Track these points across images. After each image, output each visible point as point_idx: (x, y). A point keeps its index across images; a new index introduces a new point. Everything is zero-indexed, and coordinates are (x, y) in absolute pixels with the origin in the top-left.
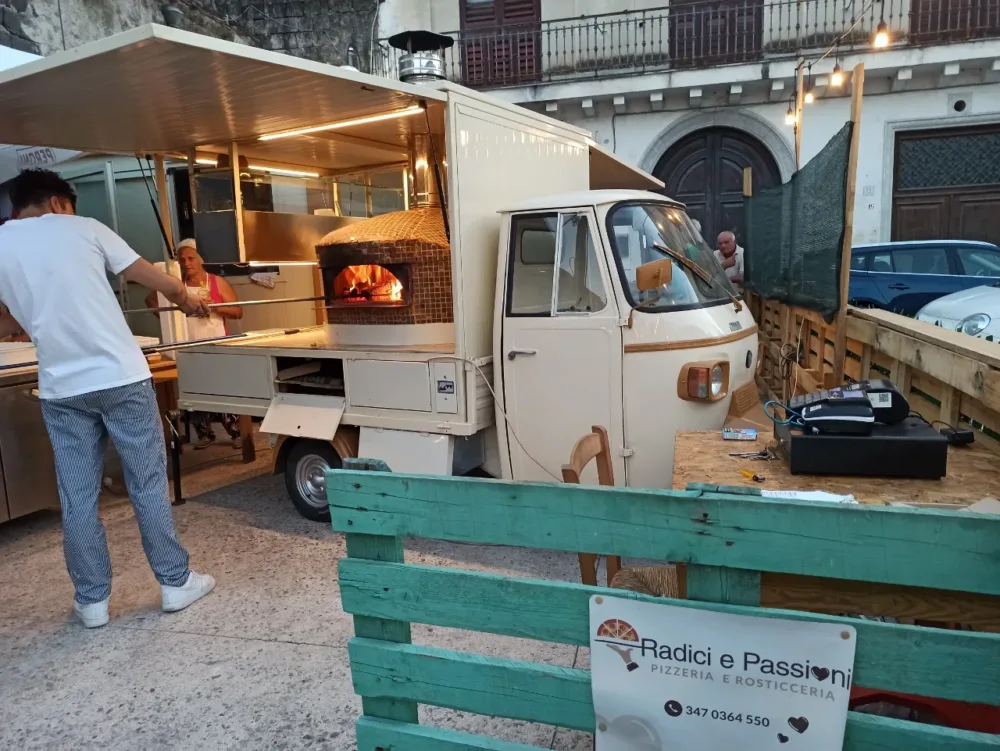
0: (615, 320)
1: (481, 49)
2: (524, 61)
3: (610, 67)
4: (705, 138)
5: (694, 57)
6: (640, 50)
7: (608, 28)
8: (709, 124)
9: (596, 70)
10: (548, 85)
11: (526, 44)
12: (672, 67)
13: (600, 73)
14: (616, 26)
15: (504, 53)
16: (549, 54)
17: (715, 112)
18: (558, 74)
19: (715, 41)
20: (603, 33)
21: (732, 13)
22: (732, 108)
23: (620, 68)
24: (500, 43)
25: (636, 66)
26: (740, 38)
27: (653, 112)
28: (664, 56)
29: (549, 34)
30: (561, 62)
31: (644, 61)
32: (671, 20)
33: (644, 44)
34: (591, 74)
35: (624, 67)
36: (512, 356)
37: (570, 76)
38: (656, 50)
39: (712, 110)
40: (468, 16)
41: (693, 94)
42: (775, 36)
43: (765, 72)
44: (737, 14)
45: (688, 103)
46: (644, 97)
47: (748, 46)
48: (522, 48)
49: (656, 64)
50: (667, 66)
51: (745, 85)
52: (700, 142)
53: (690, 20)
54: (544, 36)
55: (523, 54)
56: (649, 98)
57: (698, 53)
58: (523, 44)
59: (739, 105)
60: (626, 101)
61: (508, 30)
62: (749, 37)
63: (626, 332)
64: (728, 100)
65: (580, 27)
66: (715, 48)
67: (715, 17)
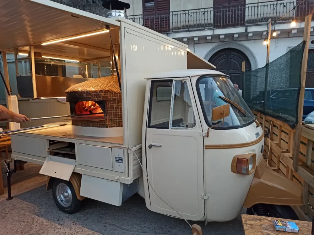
0: (200, 133)
1: (149, 21)
2: (164, 25)
3: (193, 27)
4: (225, 51)
5: (222, 24)
6: (203, 22)
7: (192, 14)
8: (227, 47)
9: (188, 28)
10: (172, 33)
11: (165, 19)
12: (214, 28)
13: (190, 29)
14: (195, 14)
15: (157, 22)
16: (172, 23)
17: (228, 43)
18: (175, 30)
19: (229, 19)
20: (191, 16)
21: (235, 10)
22: (235, 42)
23: (197, 28)
24: (156, 19)
25: (202, 27)
26: (238, 18)
27: (207, 43)
28: (211, 24)
29: (172, 16)
30: (176, 26)
31: (205, 26)
32: (214, 12)
33: (205, 20)
34: (187, 30)
35: (198, 27)
36: (150, 147)
37: (180, 30)
38: (209, 22)
39: (228, 42)
40: (145, 10)
41: (221, 37)
42: (250, 18)
43: (246, 30)
44: (236, 10)
45: (220, 40)
46: (205, 38)
47: (240, 21)
48: (163, 21)
49: (209, 27)
50: (213, 27)
51: (239, 34)
52: (224, 53)
53: (220, 12)
54: (171, 16)
55: (163, 23)
56: (206, 38)
57: (223, 23)
58: (163, 19)
59: (236, 41)
60: (198, 38)
61: (158, 14)
62: (241, 18)
63: (206, 139)
64: (233, 39)
65: (183, 14)
66: (229, 22)
67: (229, 11)
